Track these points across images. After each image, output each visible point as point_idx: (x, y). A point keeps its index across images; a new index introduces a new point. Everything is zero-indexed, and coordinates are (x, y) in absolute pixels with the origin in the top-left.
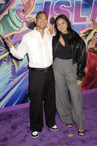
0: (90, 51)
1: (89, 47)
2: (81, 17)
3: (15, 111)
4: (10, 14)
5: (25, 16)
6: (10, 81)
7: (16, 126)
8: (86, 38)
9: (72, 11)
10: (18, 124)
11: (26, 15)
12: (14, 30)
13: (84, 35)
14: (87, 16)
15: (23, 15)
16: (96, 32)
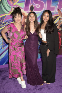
2: (51, 7)
3: (4, 68)
4: (3, 2)
5: (13, 4)
8: (54, 22)
10: (6, 77)
11: (14, 3)
12: (5, 13)
14: (55, 7)
15: (12, 3)
16: (61, 18)
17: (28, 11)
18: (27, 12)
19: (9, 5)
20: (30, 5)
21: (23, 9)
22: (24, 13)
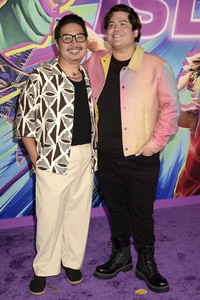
2: (192, 20)
5: (58, 8)
6: (14, 161)
7: (21, 262)
9: (172, 6)
10: (25, 259)
11: (61, 4)
12: (31, 41)
13: (195, 66)
15: (55, 5)
18: (105, 39)
19: (43, 13)
21: (92, 28)
22: (95, 44)
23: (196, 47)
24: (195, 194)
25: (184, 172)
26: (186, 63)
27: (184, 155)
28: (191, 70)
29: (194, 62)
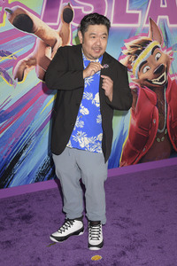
0: (142, 86)
1: (142, 76)
2: (127, 11)
8: (136, 58)
13: (132, 51)
14: (139, 12)
16: (157, 47)
17: (57, 24)
18: (52, 27)
20: (62, 6)
21: (39, 17)
22: (43, 31)
23: (132, 34)
24: (138, 163)
25: (128, 144)
26: (124, 48)
27: (127, 128)
28: (129, 54)
29: (131, 47)
